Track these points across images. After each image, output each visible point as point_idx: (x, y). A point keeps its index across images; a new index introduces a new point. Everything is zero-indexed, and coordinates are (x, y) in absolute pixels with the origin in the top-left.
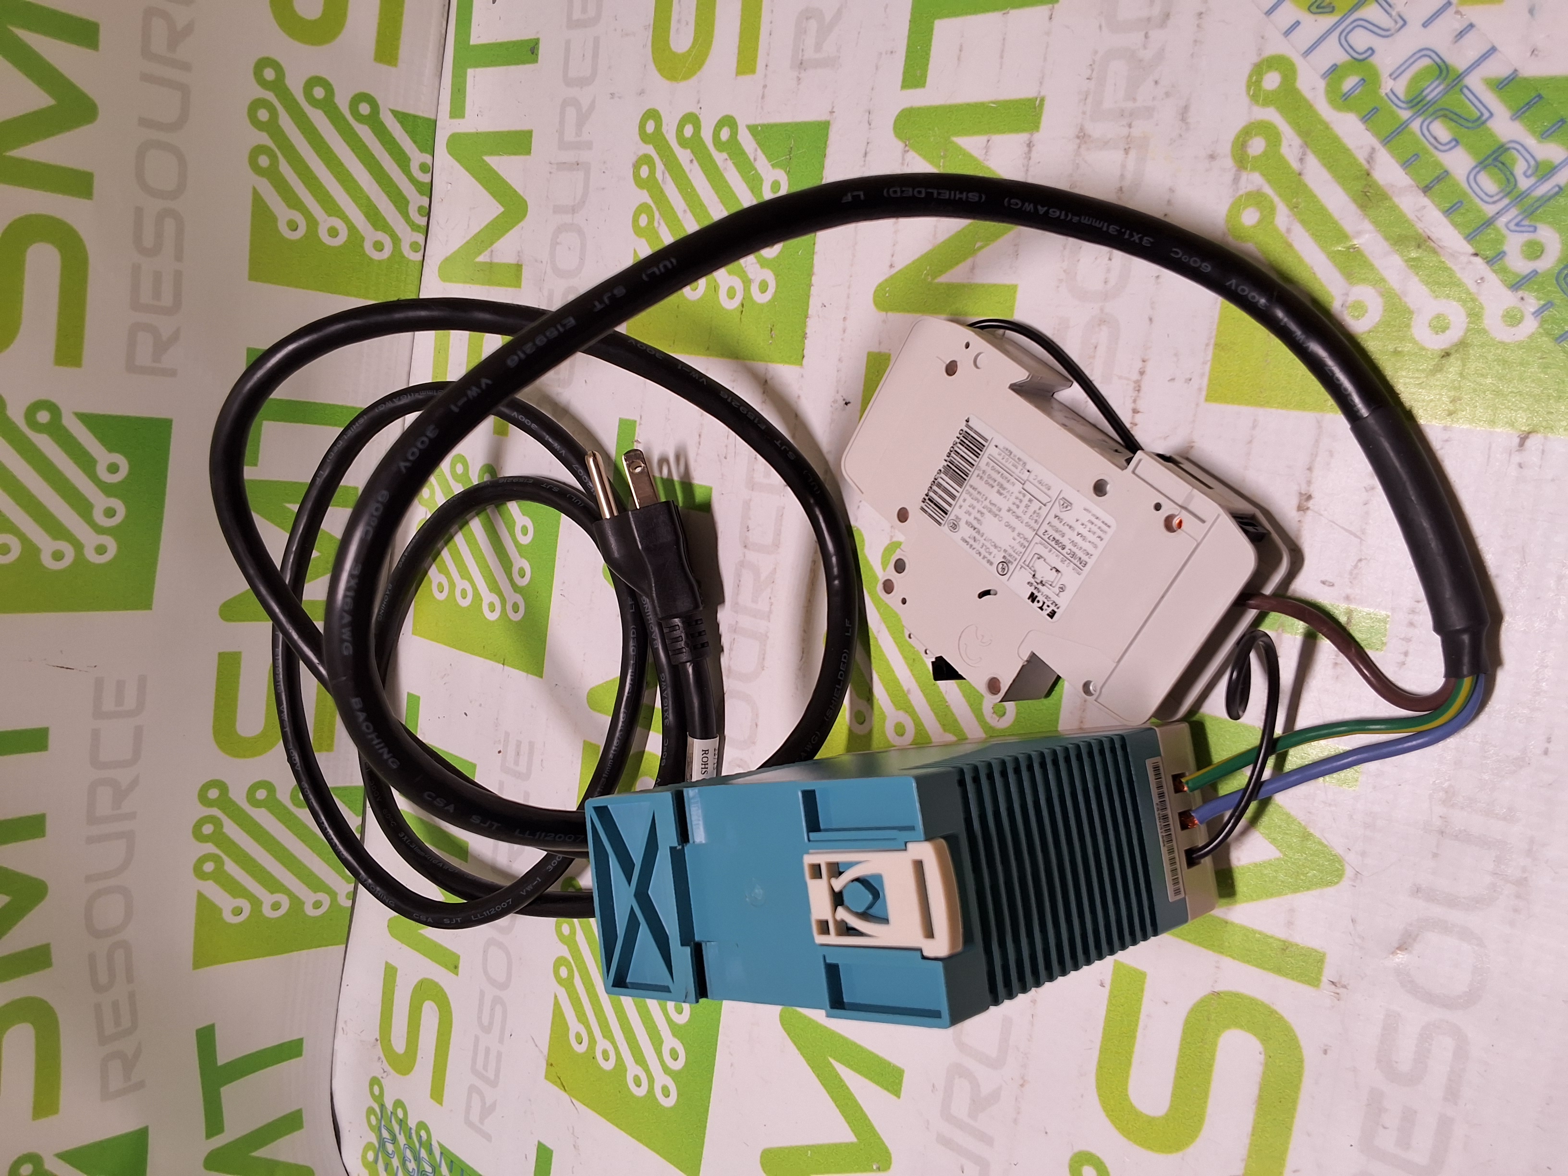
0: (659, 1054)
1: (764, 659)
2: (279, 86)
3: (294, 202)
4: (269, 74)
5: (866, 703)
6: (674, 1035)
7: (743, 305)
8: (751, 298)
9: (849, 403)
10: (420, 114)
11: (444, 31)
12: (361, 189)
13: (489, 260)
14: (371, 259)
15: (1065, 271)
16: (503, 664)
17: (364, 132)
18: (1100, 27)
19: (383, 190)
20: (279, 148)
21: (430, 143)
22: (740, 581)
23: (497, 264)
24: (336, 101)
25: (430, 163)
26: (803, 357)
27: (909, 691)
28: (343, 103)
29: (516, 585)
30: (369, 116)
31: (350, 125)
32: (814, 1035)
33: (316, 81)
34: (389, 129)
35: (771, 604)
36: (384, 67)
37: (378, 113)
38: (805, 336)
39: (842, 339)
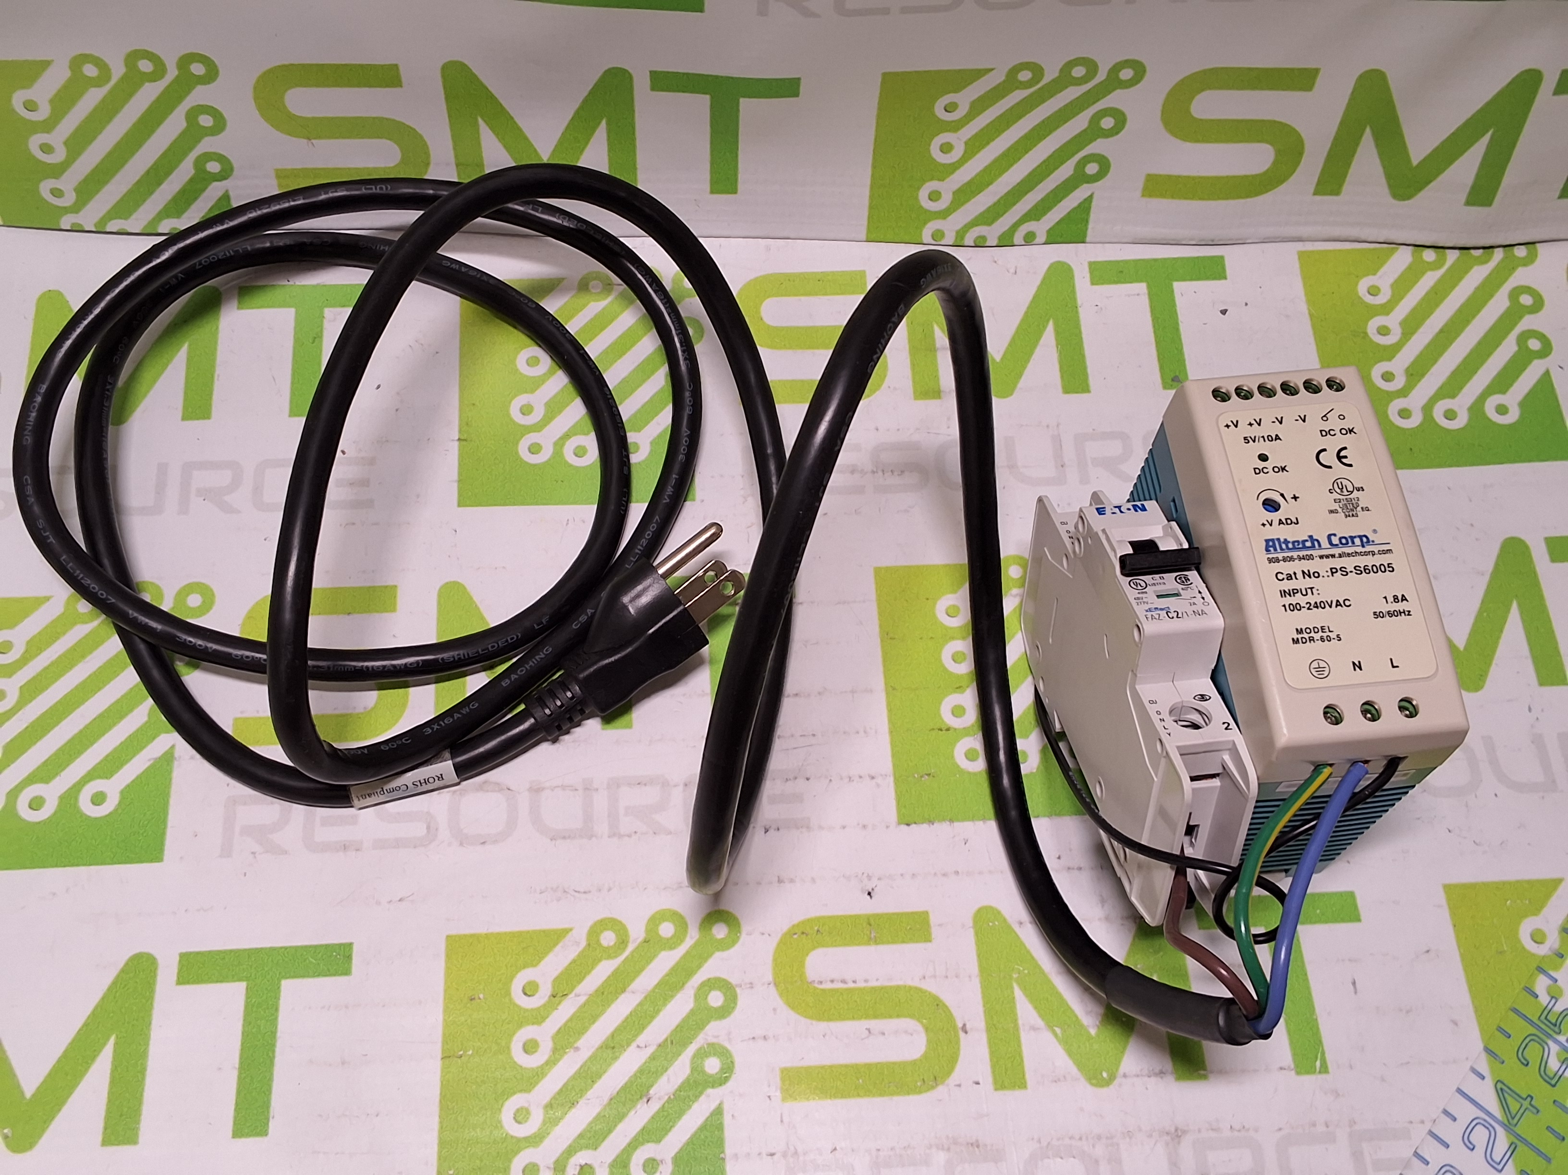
0: (30, 780)
1: (564, 838)
2: (1113, 82)
3: (979, 106)
4: (1126, 74)
5: (549, 994)
6: (61, 798)
7: (948, 730)
8: (957, 740)
9: (871, 897)
10: (1090, 226)
11: (1184, 242)
12: (1000, 175)
13: (938, 345)
14: (919, 188)
15: (1049, 1143)
16: (459, 439)
17: (1066, 170)
18: (1280, 1129)
19: (1002, 198)
20: (1039, 89)
21: (1060, 240)
22: (645, 785)
23: (935, 356)
24: (1099, 140)
25: (1037, 241)
26: (908, 825)
27: (577, 1049)
28: (1098, 146)
29: (563, 445)
30: (1084, 174)
31: (1073, 155)
32: (135, 1008)
33: (1121, 119)
34: (1071, 196)
35: (629, 836)
36: (1140, 184)
37: (1088, 182)
38: (931, 822)
39: (935, 874)
